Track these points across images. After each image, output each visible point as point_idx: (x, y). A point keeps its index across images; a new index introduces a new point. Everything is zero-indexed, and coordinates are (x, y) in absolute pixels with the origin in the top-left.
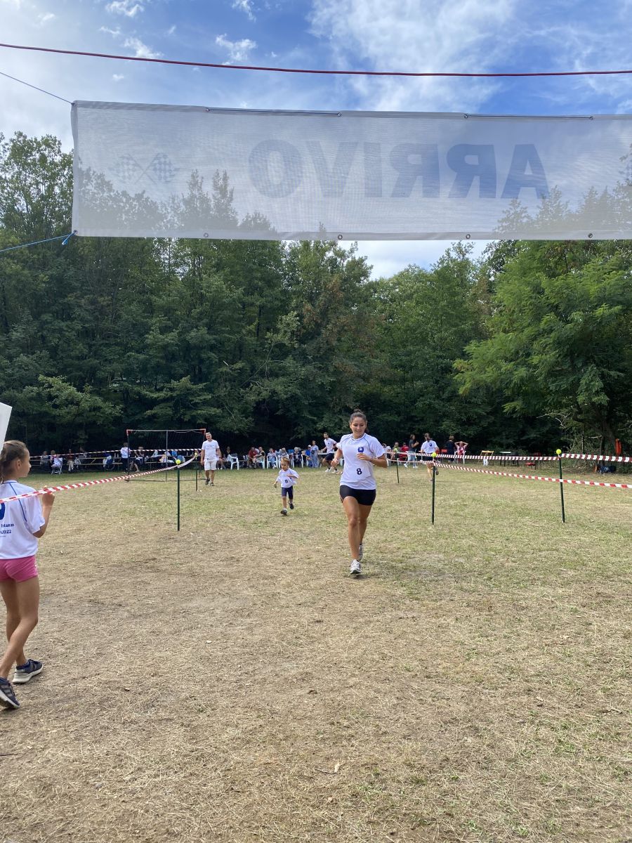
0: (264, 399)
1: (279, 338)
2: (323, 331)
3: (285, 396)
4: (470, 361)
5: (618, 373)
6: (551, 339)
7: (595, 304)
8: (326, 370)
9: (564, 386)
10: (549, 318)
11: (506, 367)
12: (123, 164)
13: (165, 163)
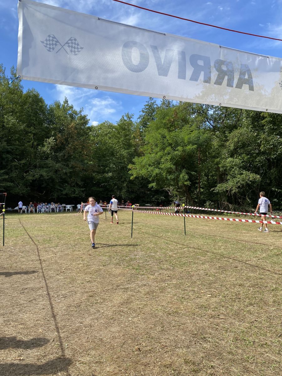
0: (36, 179)
1: (45, 149)
2: (67, 148)
3: (47, 178)
4: (135, 165)
6: (169, 157)
7: (187, 144)
8: (68, 166)
9: (173, 177)
10: (169, 149)
11: (150, 169)
12: (49, 40)
13: (75, 44)
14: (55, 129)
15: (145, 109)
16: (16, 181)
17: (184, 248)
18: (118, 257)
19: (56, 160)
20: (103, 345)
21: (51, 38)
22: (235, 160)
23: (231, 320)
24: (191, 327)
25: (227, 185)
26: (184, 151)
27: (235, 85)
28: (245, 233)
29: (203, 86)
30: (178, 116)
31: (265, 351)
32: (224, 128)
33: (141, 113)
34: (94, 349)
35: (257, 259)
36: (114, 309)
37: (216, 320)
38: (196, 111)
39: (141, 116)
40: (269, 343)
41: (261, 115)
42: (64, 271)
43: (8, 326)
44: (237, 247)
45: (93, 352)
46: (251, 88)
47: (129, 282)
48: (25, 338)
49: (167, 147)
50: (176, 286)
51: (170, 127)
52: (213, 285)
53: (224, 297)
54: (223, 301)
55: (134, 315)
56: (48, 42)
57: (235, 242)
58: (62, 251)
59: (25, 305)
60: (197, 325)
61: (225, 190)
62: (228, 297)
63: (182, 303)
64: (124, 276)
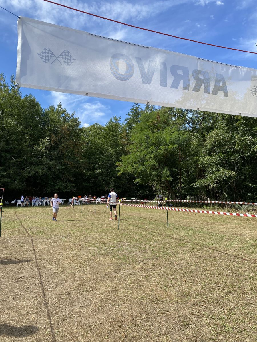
0: (32, 175)
1: (40, 148)
2: (60, 147)
3: (42, 174)
4: (122, 163)
5: (175, 169)
6: (152, 156)
7: (168, 143)
8: (60, 163)
9: (156, 174)
10: (152, 148)
11: (136, 166)
12: (45, 53)
13: (68, 56)
14: (49, 130)
15: (131, 112)
16: (13, 177)
17: (167, 239)
18: (106, 248)
19: (50, 158)
20: (92, 332)
21: (47, 51)
22: (212, 158)
23: (211, 307)
24: (174, 314)
25: (206, 181)
26: (166, 150)
27: (211, 92)
28: (223, 225)
29: (183, 92)
30: (160, 119)
31: (244, 337)
32: (202, 129)
33: (128, 116)
34: (83, 335)
35: (234, 249)
36: (102, 297)
37: (198, 307)
38: (177, 114)
39: (127, 119)
40: (248, 330)
41: (235, 118)
42: (56, 260)
43: (2, 313)
44: (215, 238)
45: (82, 339)
46: (226, 95)
47: (116, 271)
48: (18, 325)
49: (150, 146)
50: (161, 275)
51: (153, 129)
52: (194, 274)
53: (205, 285)
54: (204, 289)
55: (121, 302)
56: (44, 55)
57: (214, 233)
58: (54, 242)
59: (19, 293)
60: (180, 312)
61: (203, 185)
62: (208, 285)
63: (166, 290)
64: (111, 266)
